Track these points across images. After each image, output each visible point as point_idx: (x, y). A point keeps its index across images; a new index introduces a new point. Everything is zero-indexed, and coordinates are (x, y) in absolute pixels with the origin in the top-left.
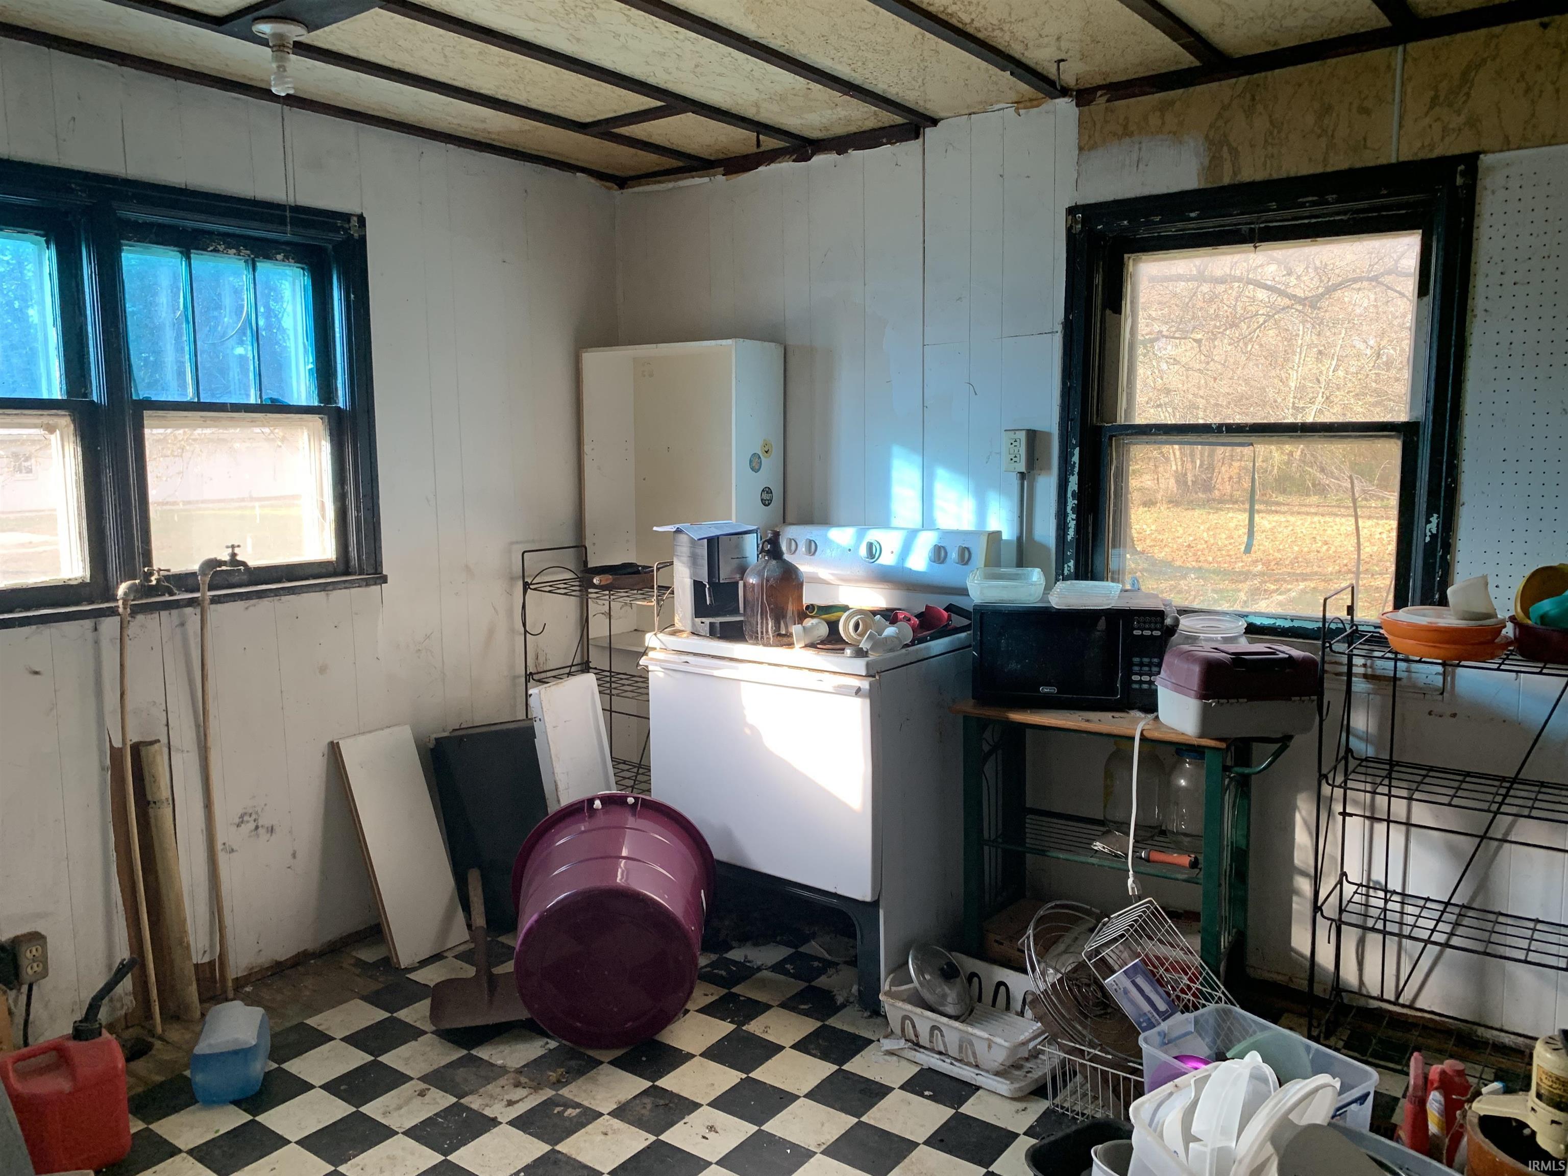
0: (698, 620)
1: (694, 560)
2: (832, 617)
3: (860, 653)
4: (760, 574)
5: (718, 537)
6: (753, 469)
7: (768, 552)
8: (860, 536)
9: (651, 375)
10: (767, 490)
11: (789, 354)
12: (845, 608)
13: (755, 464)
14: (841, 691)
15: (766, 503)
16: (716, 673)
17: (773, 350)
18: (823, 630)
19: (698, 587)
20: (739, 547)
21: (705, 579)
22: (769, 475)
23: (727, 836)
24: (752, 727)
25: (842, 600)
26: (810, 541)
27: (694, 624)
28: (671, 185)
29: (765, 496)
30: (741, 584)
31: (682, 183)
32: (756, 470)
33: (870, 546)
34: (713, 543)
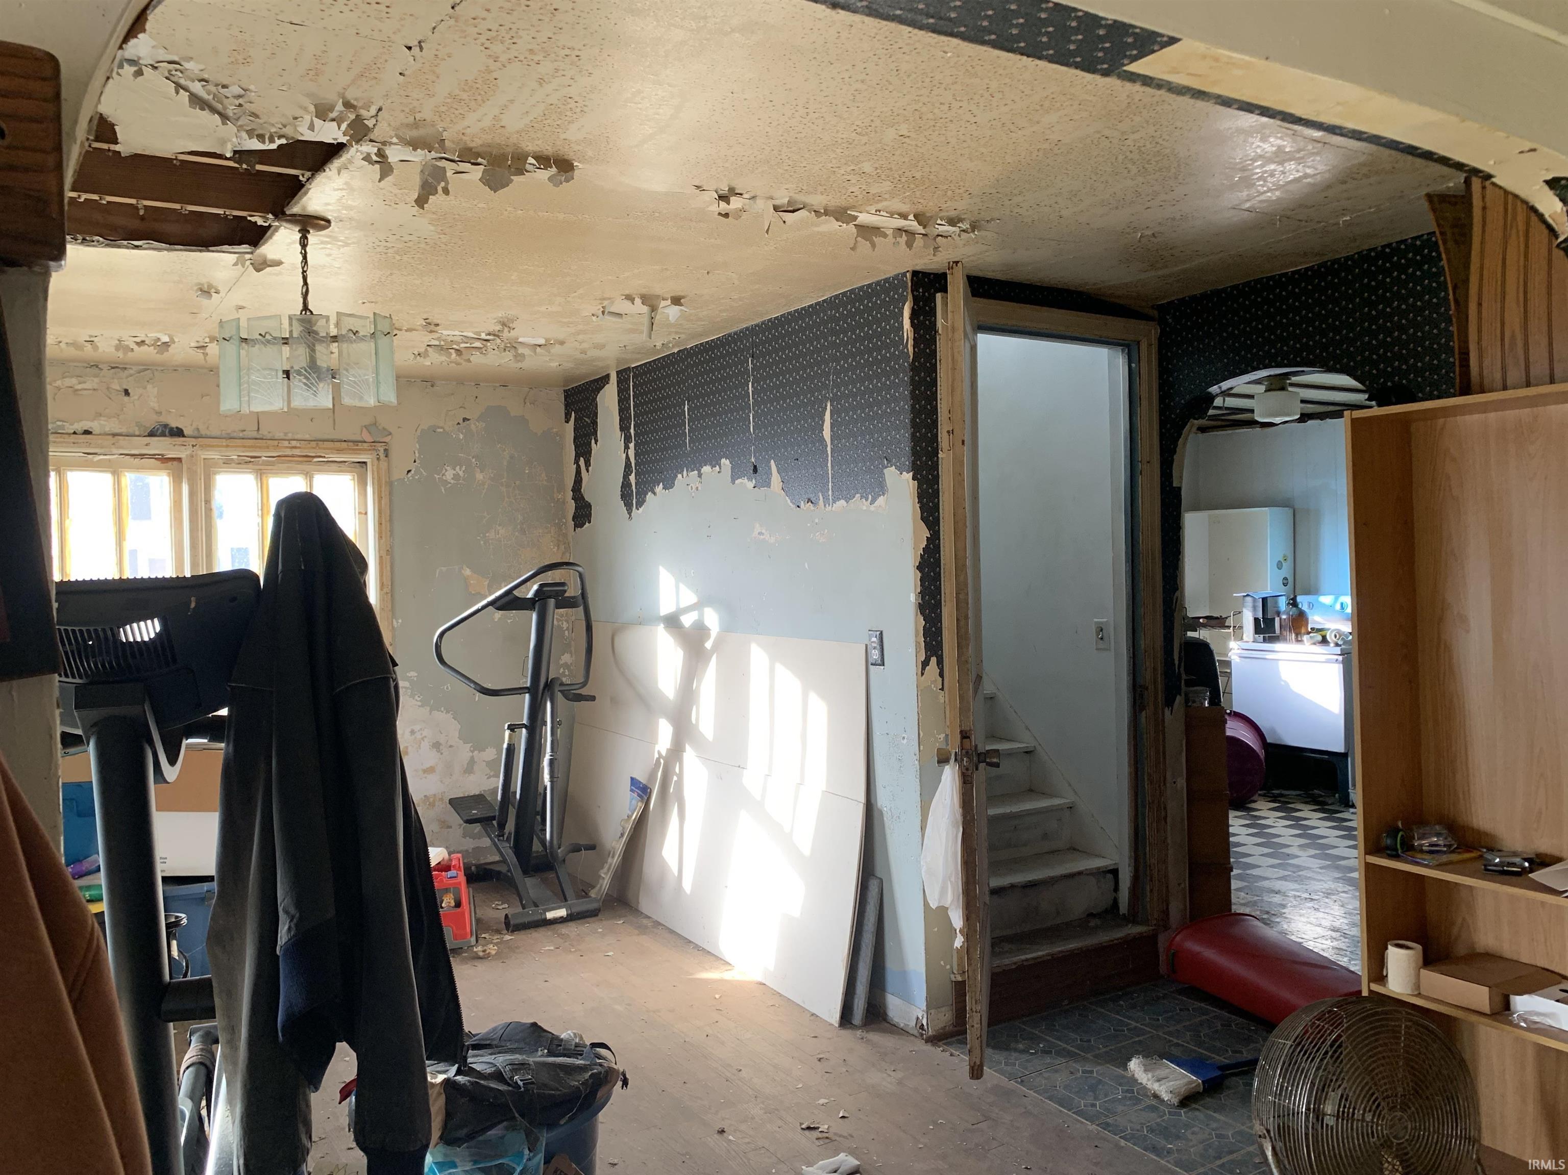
0: (1257, 636)
1: (1255, 608)
2: (1323, 633)
3: (1337, 645)
4: (1288, 614)
5: (1267, 598)
6: (1278, 568)
7: (1291, 604)
8: (1336, 599)
9: (1219, 522)
10: (1285, 579)
11: (1296, 512)
12: (1328, 629)
13: (1279, 566)
14: (1328, 661)
15: (1285, 585)
16: (1267, 657)
17: (1288, 512)
18: (1320, 638)
19: (1256, 620)
20: (1276, 603)
21: (1260, 616)
22: (1286, 571)
23: (1273, 731)
24: (1285, 682)
25: (1326, 626)
26: (1310, 603)
27: (1254, 637)
28: (1230, 432)
29: (1285, 582)
30: (1277, 620)
31: (1237, 431)
32: (1280, 568)
33: (1342, 604)
34: (1264, 600)
